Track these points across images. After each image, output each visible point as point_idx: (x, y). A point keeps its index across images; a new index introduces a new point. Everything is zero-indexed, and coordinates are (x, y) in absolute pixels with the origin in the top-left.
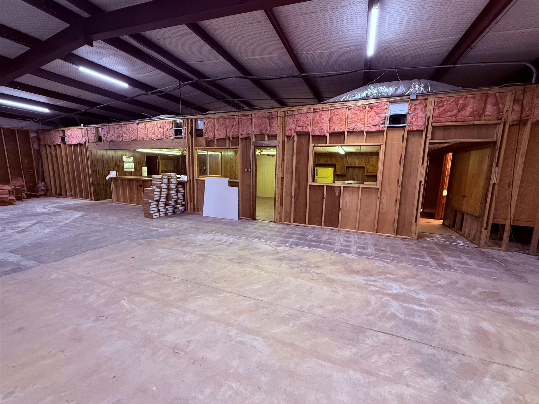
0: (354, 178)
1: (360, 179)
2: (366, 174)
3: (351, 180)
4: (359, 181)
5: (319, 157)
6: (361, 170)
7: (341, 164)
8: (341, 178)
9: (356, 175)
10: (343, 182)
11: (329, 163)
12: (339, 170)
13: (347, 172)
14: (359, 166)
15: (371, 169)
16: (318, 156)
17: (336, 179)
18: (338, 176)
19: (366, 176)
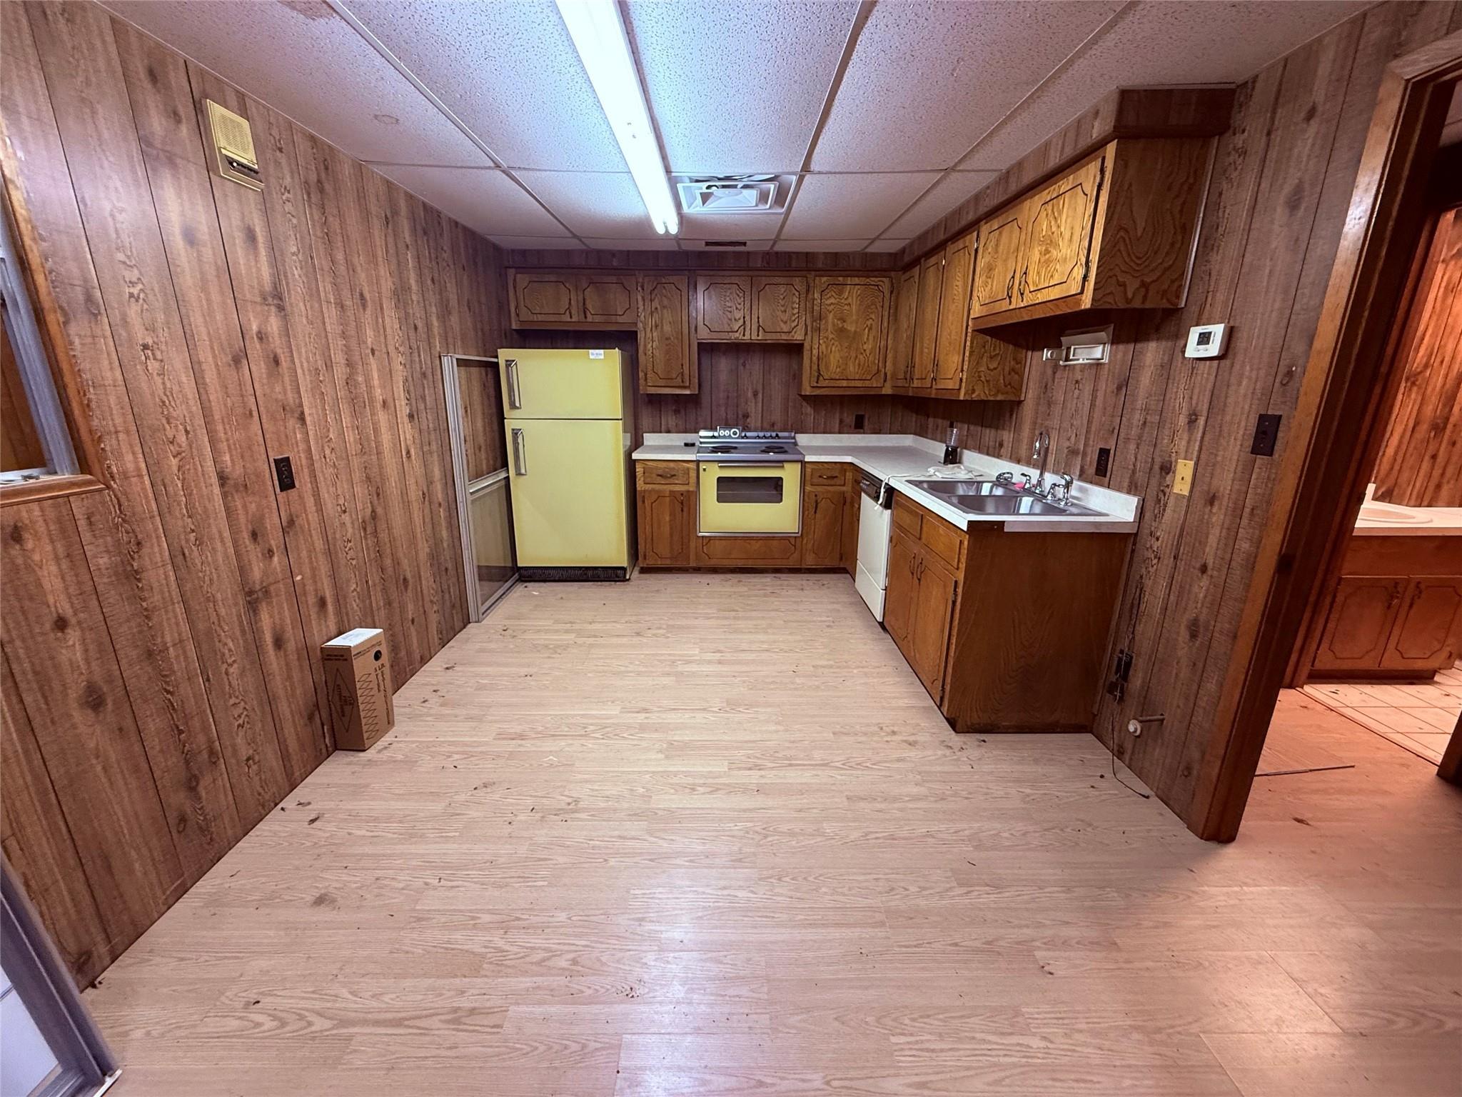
0: (746, 416)
1: (777, 416)
2: (807, 391)
3: (727, 426)
4: (772, 426)
5: (523, 280)
6: (779, 363)
7: (667, 328)
8: (677, 412)
9: (755, 394)
10: (690, 437)
11: (595, 320)
12: (660, 369)
13: (706, 375)
14: (771, 338)
15: (835, 358)
16: (520, 269)
17: (645, 421)
18: (656, 401)
19: (805, 398)
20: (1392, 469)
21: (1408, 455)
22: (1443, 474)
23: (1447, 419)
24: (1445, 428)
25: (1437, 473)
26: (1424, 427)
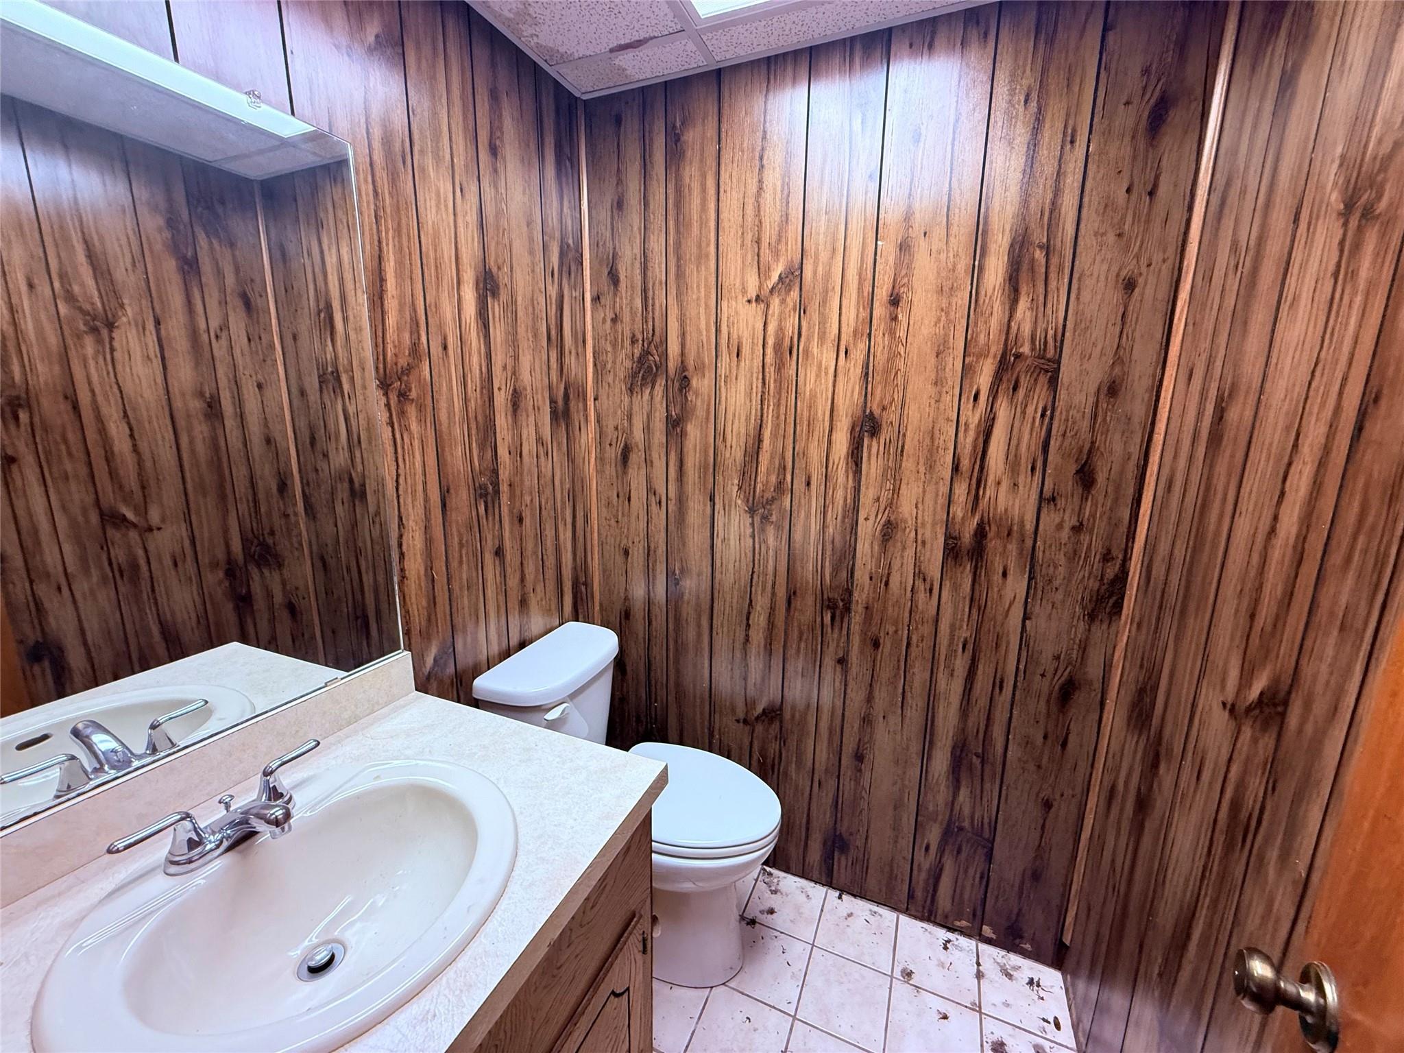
20: (433, 601)
21: (454, 564)
22: (523, 579)
23: (495, 472)
24: (497, 492)
25: (513, 582)
26: (462, 498)
